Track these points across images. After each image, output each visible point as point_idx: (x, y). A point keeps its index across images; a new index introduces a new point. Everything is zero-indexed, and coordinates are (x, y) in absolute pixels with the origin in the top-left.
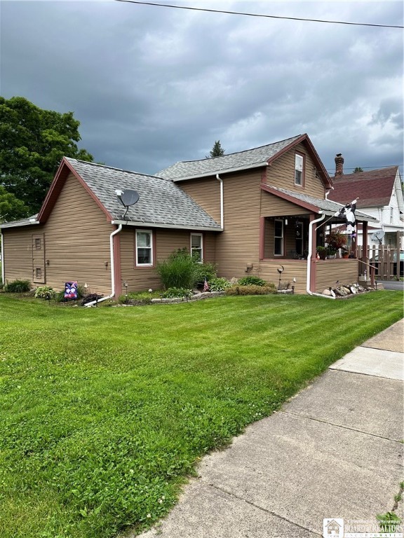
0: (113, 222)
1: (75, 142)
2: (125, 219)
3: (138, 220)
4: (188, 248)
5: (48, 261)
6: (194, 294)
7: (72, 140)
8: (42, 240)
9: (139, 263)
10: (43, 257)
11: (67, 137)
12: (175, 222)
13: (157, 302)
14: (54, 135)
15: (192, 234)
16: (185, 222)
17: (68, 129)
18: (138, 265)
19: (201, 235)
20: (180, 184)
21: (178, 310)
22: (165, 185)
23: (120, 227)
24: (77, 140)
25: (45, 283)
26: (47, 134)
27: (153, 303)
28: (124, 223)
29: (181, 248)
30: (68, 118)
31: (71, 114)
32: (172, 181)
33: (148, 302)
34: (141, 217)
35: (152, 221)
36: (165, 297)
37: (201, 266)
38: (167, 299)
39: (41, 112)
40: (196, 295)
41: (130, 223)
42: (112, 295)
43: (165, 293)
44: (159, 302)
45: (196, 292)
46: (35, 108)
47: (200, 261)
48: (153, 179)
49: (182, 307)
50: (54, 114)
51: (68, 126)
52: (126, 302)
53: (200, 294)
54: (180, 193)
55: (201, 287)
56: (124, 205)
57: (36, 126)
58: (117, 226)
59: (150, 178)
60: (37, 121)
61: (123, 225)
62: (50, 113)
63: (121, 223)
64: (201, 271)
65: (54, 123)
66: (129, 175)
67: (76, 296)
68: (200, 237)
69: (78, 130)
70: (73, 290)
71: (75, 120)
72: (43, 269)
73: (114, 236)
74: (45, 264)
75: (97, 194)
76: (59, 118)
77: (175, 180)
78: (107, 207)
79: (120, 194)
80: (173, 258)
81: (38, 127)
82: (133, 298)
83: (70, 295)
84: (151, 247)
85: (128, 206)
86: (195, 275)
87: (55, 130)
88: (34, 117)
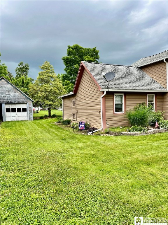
0: (101, 90)
1: (97, 60)
2: (107, 88)
3: (115, 88)
4: (145, 103)
5: (77, 111)
6: (149, 130)
7: (96, 59)
8: (75, 102)
9: (116, 111)
10: (75, 109)
11: (94, 58)
12: (137, 88)
13: (125, 134)
14: (88, 58)
15: (148, 95)
16: (143, 88)
17: (94, 55)
18: (115, 112)
19: (154, 95)
20: (141, 68)
21: (137, 141)
22: (133, 69)
23: (105, 93)
24: (98, 59)
25: (76, 121)
26: (86, 58)
27: (123, 134)
28: (107, 90)
29: (141, 103)
30: (94, 50)
31: (95, 48)
32: (137, 67)
33: (120, 134)
34: (117, 87)
35: (124, 88)
36: (130, 131)
37: (153, 113)
38: (131, 132)
39: (83, 49)
40: (150, 131)
41: (110, 90)
42: (102, 128)
43: (130, 129)
44: (126, 134)
45: (150, 128)
46: (81, 48)
47: (153, 110)
48: (126, 67)
49: (139, 139)
50: (89, 50)
51: (94, 53)
52: (108, 133)
53: (152, 130)
54: (141, 73)
55: (153, 125)
56: (107, 81)
57: (82, 55)
58: (103, 92)
59: (125, 67)
60: (82, 53)
61: (106, 92)
62: (87, 49)
63: (106, 91)
64: (153, 116)
65: (88, 53)
66: (114, 66)
67: (84, 128)
68: (153, 96)
69: (98, 54)
70: (83, 126)
71: (97, 50)
72: (75, 114)
73: (102, 98)
74: (76, 112)
75: (95, 77)
76: (91, 51)
77: (139, 66)
78: (99, 83)
79: (104, 75)
80: (136, 109)
81: (82, 56)
82: (112, 131)
83: (81, 128)
84: (123, 103)
85: (109, 81)
86: (149, 118)
87: (89, 56)
88: (81, 51)
